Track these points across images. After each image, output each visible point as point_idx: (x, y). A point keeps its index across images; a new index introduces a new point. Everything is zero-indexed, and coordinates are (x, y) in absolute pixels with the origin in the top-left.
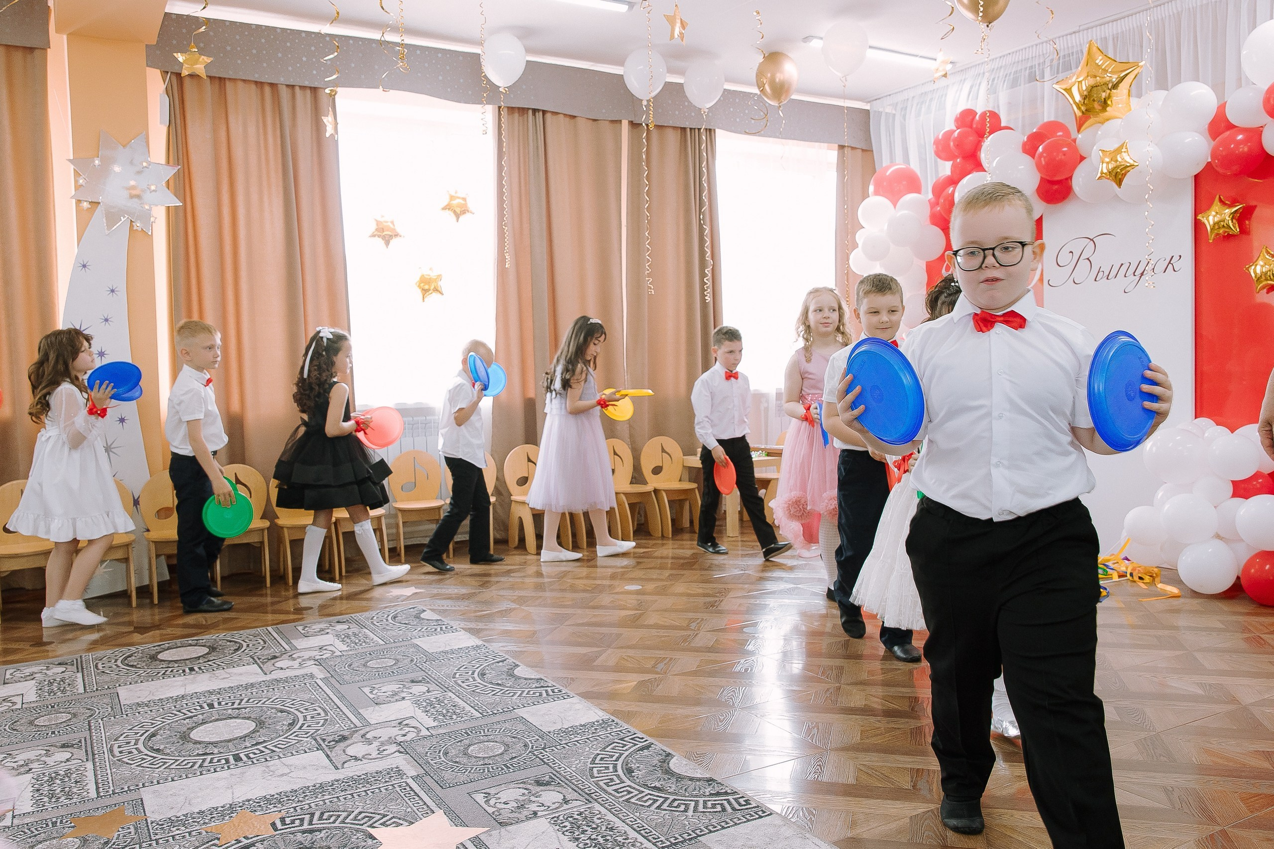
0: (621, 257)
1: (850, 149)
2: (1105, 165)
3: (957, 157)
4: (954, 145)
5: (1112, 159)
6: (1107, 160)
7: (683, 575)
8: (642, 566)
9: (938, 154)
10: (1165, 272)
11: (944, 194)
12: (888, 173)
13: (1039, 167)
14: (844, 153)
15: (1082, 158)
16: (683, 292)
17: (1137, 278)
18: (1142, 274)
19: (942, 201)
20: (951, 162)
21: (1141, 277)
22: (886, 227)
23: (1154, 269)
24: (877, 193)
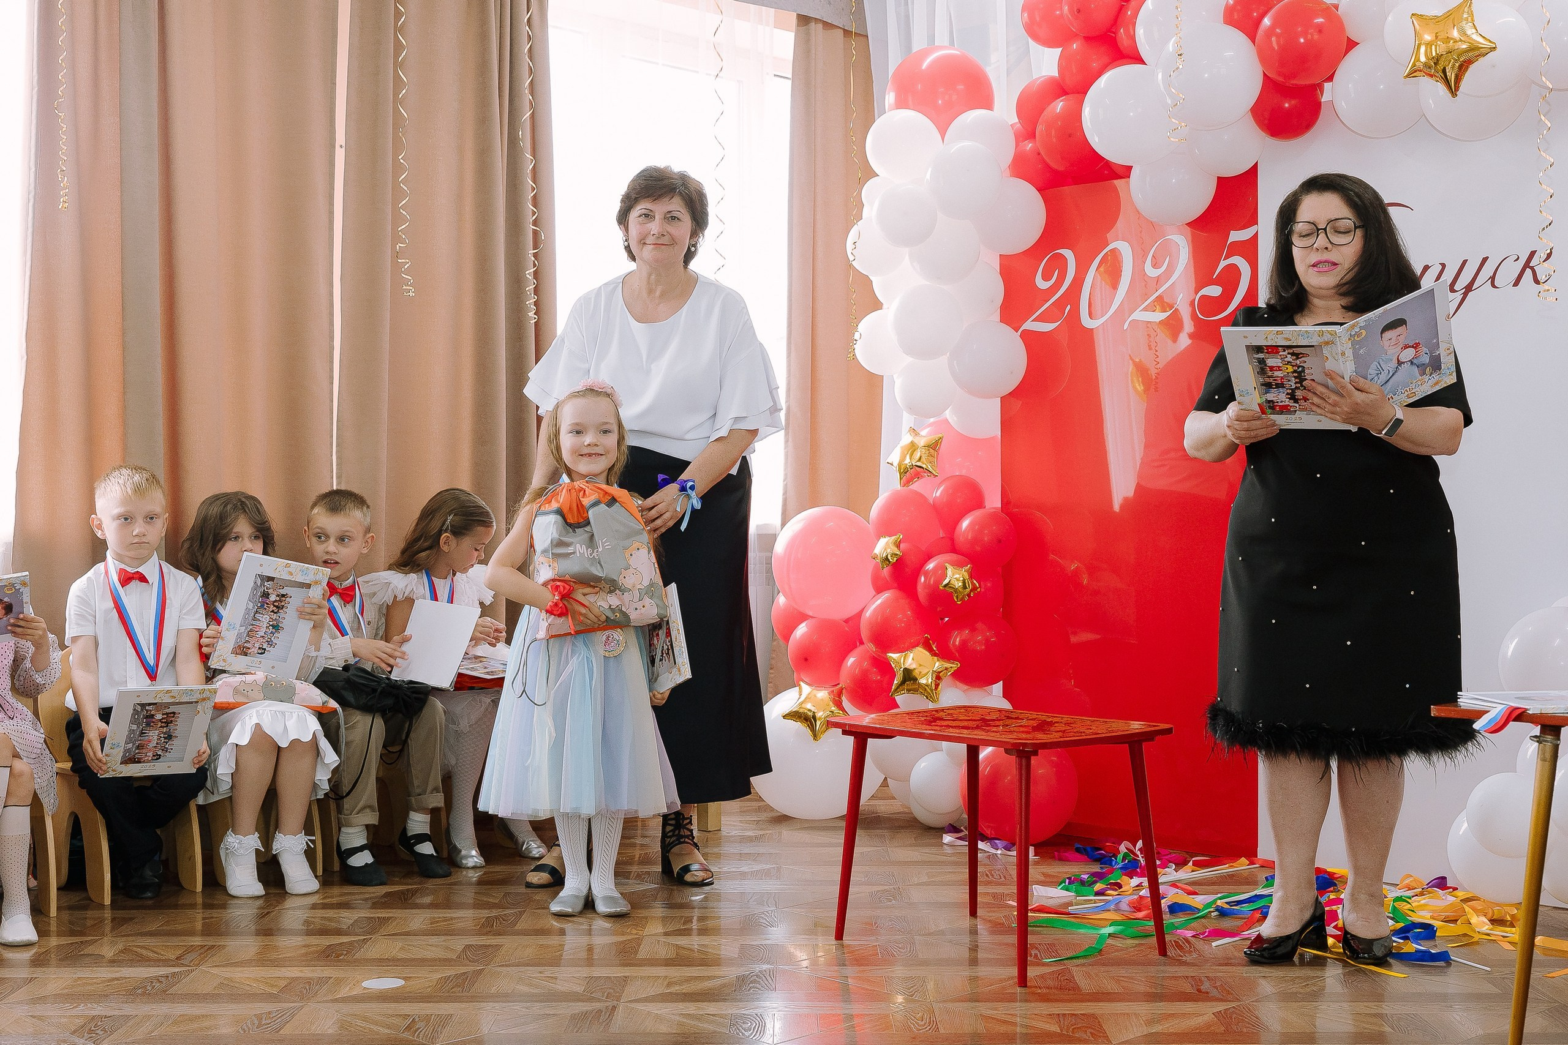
0: (331, 213)
1: (820, 26)
2: (1423, 49)
3: (1073, 36)
4: (1071, 10)
5: (1437, 37)
6: (1428, 37)
7: (498, 947)
8: (391, 928)
9: (1032, 31)
10: (1516, 284)
11: (1045, 113)
12: (924, 66)
13: (1263, 57)
14: (808, 34)
15: (1351, 44)
16: (469, 301)
17: (1458, 296)
18: (1469, 288)
19: (1040, 128)
20: (1061, 49)
21: (1465, 295)
22: (928, 176)
23: (1493, 278)
24: (901, 104)
